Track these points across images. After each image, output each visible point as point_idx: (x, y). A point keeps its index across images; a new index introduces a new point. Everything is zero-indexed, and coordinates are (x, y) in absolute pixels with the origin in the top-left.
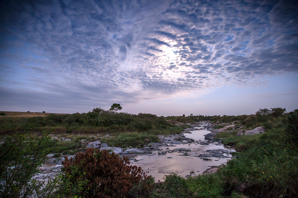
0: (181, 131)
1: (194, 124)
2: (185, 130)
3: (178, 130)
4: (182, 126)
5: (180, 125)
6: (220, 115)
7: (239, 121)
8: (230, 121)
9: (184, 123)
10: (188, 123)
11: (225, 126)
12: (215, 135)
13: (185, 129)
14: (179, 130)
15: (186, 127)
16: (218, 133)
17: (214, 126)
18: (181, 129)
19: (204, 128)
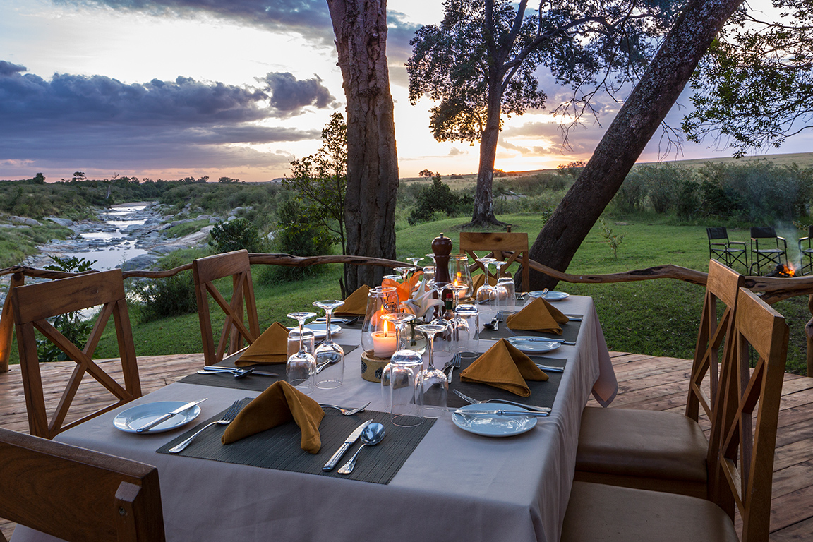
0: (22, 255)
1: (86, 221)
2: (42, 248)
3: (10, 252)
4: (27, 233)
5: (20, 227)
6: (207, 177)
7: (251, 208)
8: (225, 208)
9: (40, 219)
10: (57, 215)
11: (203, 226)
12: (155, 261)
13: (42, 242)
14: (14, 253)
15: (48, 238)
16: (167, 254)
17: (169, 228)
18: (25, 248)
19: (126, 236)
